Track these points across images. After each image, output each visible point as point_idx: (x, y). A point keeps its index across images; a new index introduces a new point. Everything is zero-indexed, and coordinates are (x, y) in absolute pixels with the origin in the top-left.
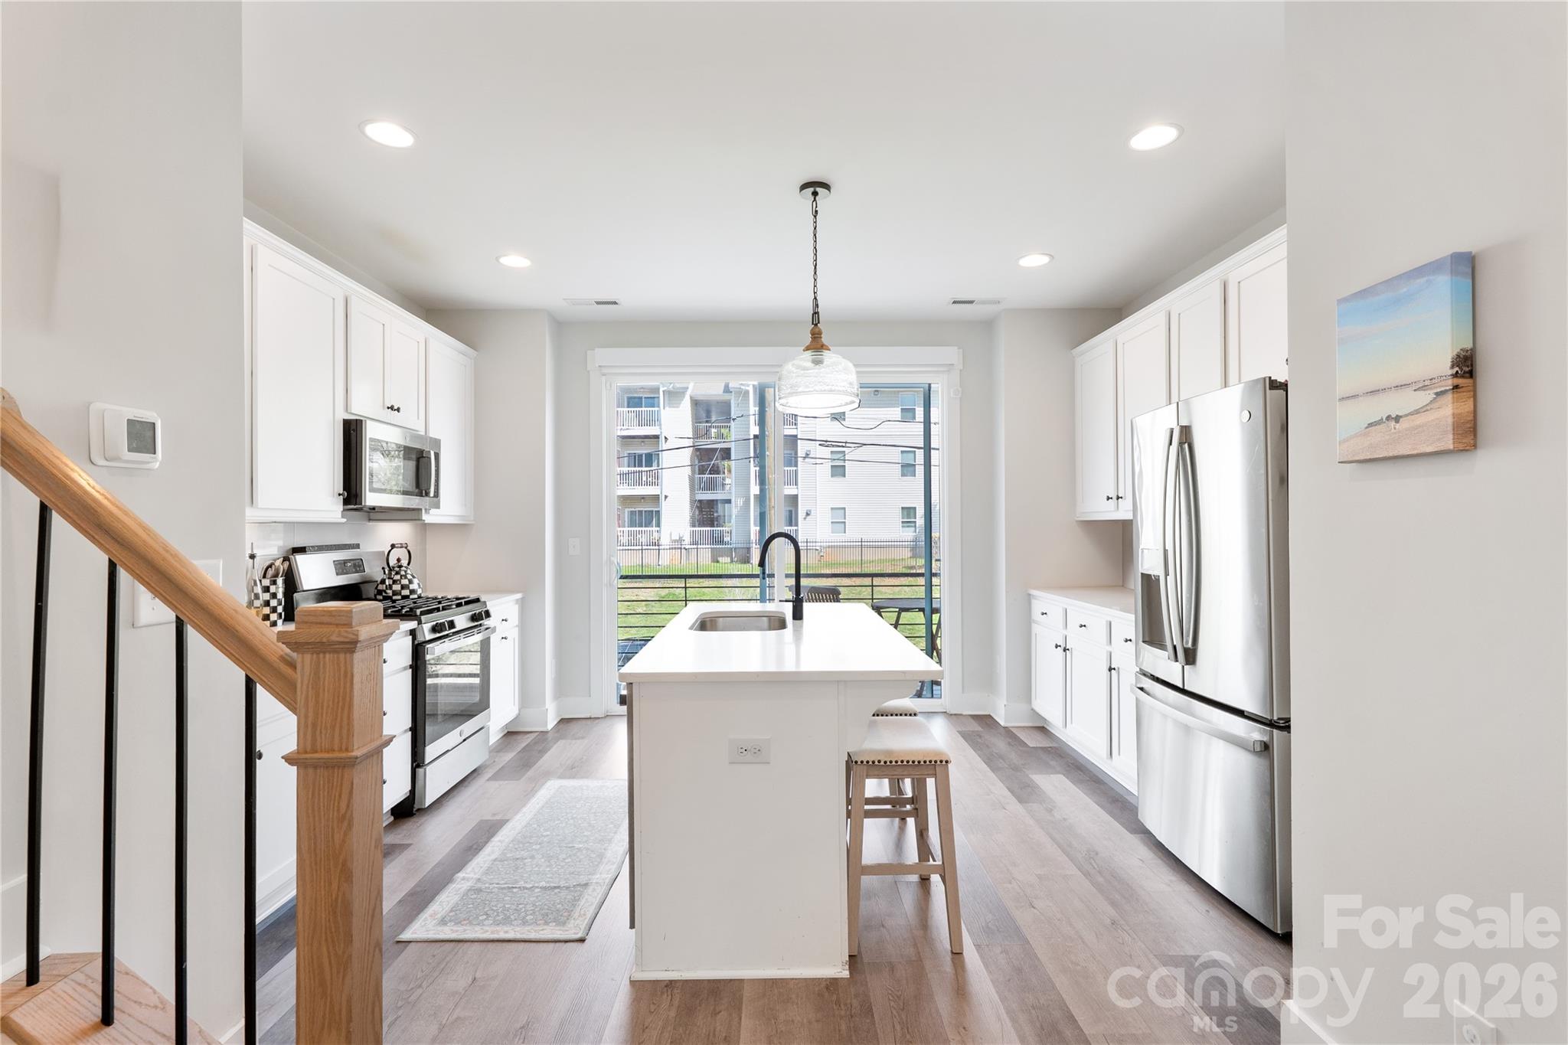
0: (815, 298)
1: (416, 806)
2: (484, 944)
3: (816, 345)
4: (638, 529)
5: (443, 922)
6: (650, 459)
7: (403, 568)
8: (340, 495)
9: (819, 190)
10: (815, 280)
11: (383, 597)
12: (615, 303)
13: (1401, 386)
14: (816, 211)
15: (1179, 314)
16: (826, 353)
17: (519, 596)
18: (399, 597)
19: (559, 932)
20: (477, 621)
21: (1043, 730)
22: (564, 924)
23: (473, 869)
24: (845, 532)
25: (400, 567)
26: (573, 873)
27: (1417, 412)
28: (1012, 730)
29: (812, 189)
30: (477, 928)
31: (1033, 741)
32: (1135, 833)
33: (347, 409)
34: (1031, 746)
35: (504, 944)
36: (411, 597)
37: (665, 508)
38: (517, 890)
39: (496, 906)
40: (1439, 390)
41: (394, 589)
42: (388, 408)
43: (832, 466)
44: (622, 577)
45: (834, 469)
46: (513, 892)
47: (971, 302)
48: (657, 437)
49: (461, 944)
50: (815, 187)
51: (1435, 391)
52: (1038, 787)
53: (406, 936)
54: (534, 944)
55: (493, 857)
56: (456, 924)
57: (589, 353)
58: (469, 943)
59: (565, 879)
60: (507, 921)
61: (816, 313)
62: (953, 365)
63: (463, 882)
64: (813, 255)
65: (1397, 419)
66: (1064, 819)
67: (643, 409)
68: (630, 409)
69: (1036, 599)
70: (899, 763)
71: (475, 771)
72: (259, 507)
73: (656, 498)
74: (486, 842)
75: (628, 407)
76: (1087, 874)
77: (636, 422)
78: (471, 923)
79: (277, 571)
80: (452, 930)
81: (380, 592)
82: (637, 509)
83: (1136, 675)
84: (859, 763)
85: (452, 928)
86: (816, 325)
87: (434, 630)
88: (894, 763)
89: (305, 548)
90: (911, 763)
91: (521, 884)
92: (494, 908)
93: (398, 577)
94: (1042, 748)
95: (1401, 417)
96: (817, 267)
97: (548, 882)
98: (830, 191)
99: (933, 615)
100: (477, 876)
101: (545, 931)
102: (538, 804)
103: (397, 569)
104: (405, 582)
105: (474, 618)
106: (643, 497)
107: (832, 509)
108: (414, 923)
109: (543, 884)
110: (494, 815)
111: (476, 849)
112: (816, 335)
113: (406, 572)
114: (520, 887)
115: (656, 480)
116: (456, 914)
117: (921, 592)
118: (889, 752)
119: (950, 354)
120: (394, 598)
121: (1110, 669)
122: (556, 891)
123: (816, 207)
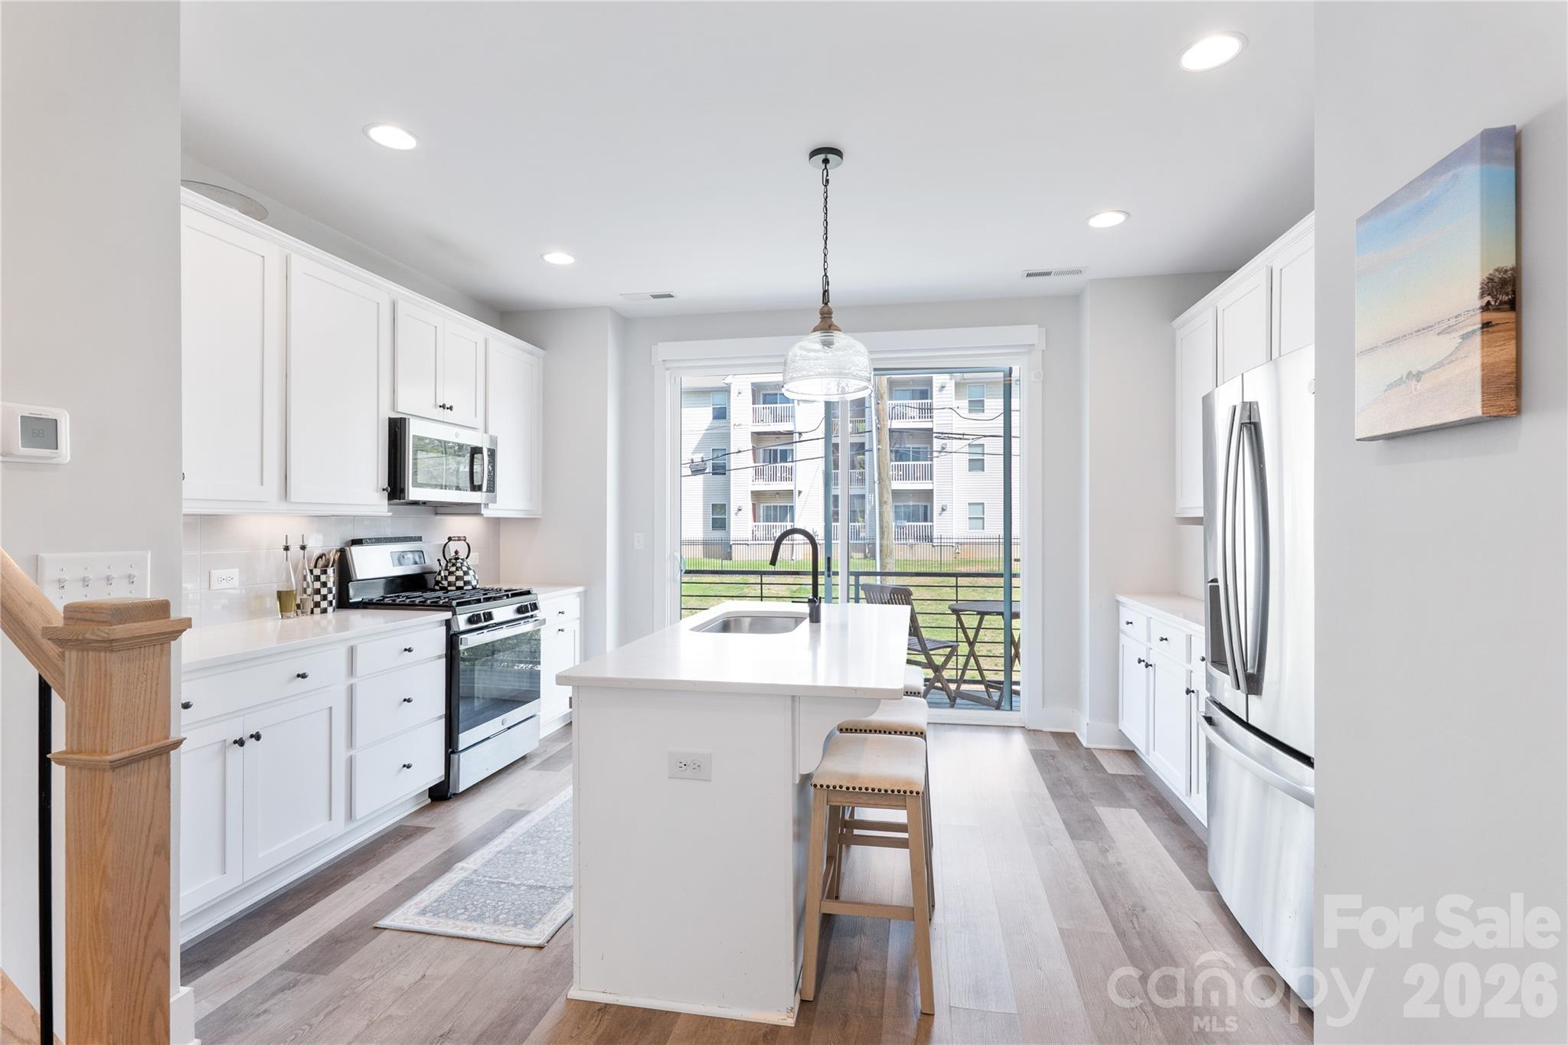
0: (826, 275)
1: (451, 791)
2: (450, 939)
3: (826, 323)
4: (772, 524)
5: (423, 912)
6: (784, 456)
7: (460, 560)
8: (384, 490)
9: (830, 157)
10: (825, 255)
11: (440, 587)
12: (670, 296)
13: (1424, 329)
14: (827, 181)
15: (1281, 270)
16: (836, 334)
17: (580, 589)
18: (454, 588)
19: (522, 936)
20: (523, 613)
21: (1131, 754)
22: (532, 926)
23: (476, 859)
24: (983, 529)
25: (457, 559)
26: (564, 874)
27: (1441, 364)
28: (1093, 751)
29: (822, 157)
30: (451, 922)
31: (1114, 766)
32: (1203, 889)
33: (394, 408)
34: (1110, 771)
35: (467, 942)
36: (465, 588)
37: (798, 503)
38: (505, 885)
39: (478, 901)
40: (1465, 331)
41: (449, 580)
42: (440, 407)
43: (970, 460)
44: (688, 572)
45: (972, 463)
46: (500, 887)
47: (1048, 274)
48: (791, 433)
49: (429, 937)
50: (826, 153)
51: (1462, 333)
52: (1100, 822)
53: (382, 923)
54: (495, 945)
55: (498, 849)
56: (434, 915)
57: (654, 347)
58: (436, 937)
59: (555, 879)
60: (480, 918)
61: (825, 292)
62: (1034, 345)
63: (460, 872)
64: (823, 228)
65: (1418, 376)
66: (1119, 864)
67: (778, 405)
68: (765, 406)
69: (1124, 606)
70: (863, 790)
71: (524, 758)
72: (293, 501)
73: (789, 494)
74: (500, 833)
75: (764, 403)
76: (1121, 934)
77: (771, 417)
78: (447, 916)
79: (328, 561)
80: (427, 921)
81: (437, 583)
82: (772, 504)
83: (1206, 702)
84: (818, 787)
85: (428, 919)
86: (826, 304)
87: (470, 621)
88: (857, 790)
89: (362, 539)
90: (876, 791)
91: (512, 879)
92: (476, 903)
93: (454, 569)
94: (1123, 776)
95: (1422, 373)
96: (828, 242)
97: (537, 881)
98: (842, 158)
99: (1013, 621)
100: (475, 867)
101: (510, 933)
102: (565, 797)
103: (454, 561)
104: (460, 573)
105: (520, 610)
106: (778, 493)
107: (969, 504)
108: (397, 910)
109: (531, 882)
110: (520, 805)
111: (488, 839)
112: (826, 314)
113: (461, 563)
114: (508, 883)
115: (789, 475)
116: (439, 905)
117: (1000, 595)
118: (854, 777)
119: (1030, 333)
120: (449, 588)
121: (1188, 692)
122: (541, 890)
123: (827, 176)
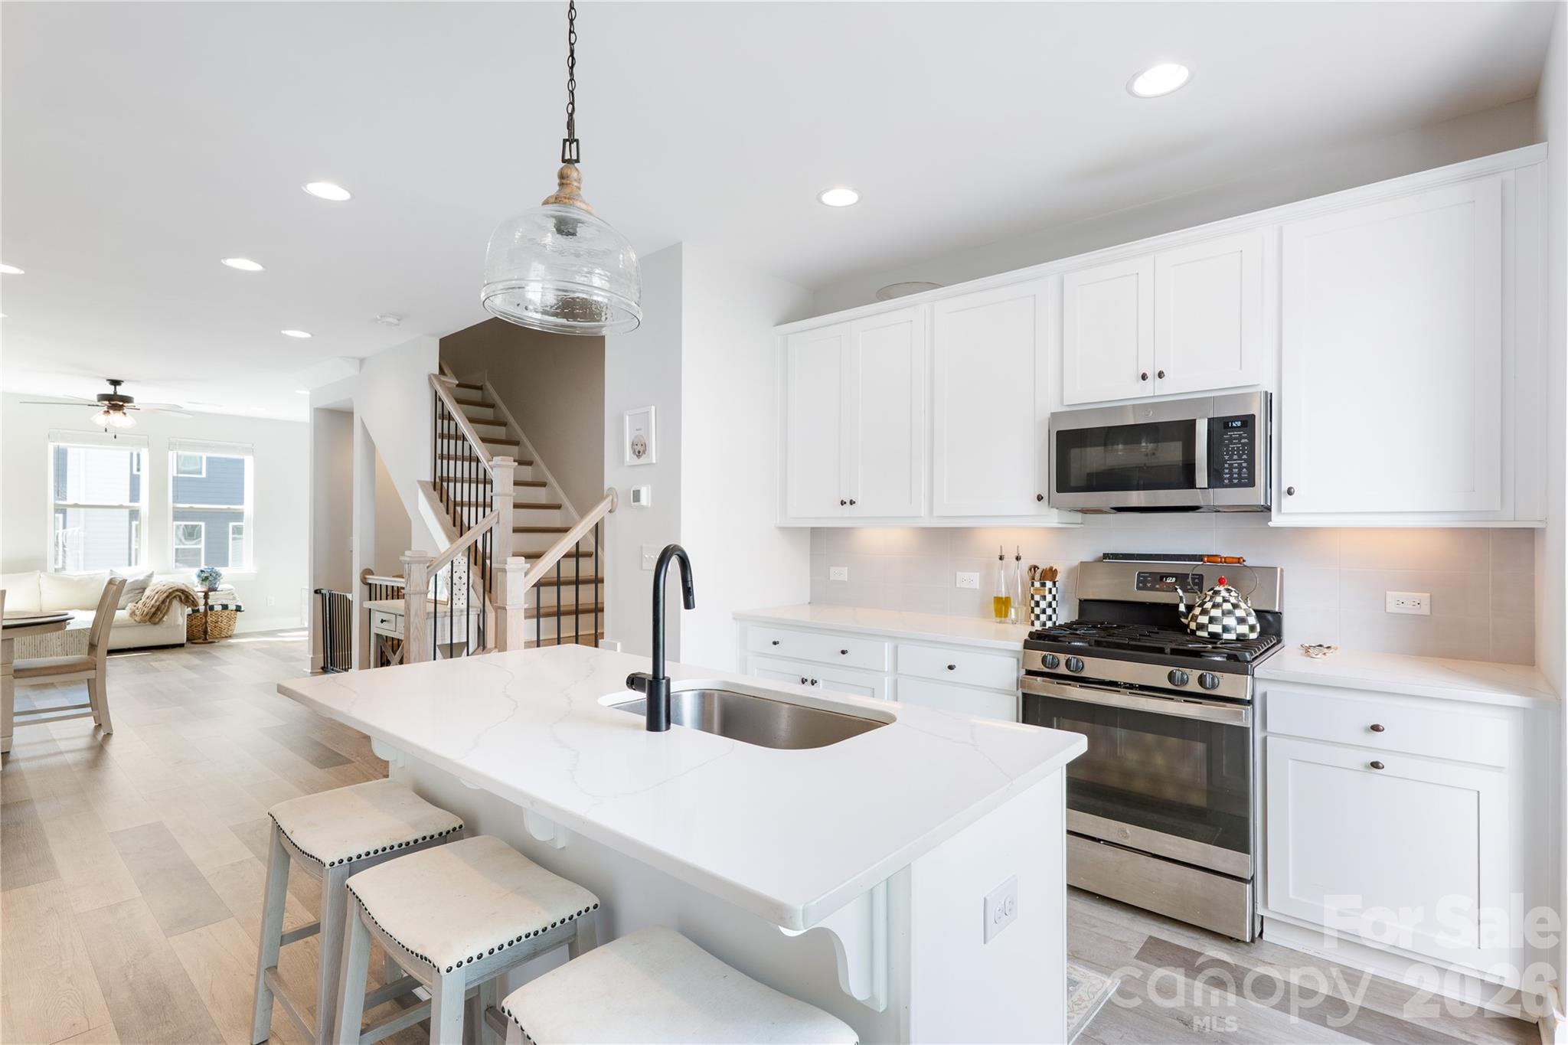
8: (1041, 498)
33: (1062, 401)
42: (1142, 378)
87: (1044, 661)
93: (1209, 605)
103: (1211, 594)
120: (1199, 632)
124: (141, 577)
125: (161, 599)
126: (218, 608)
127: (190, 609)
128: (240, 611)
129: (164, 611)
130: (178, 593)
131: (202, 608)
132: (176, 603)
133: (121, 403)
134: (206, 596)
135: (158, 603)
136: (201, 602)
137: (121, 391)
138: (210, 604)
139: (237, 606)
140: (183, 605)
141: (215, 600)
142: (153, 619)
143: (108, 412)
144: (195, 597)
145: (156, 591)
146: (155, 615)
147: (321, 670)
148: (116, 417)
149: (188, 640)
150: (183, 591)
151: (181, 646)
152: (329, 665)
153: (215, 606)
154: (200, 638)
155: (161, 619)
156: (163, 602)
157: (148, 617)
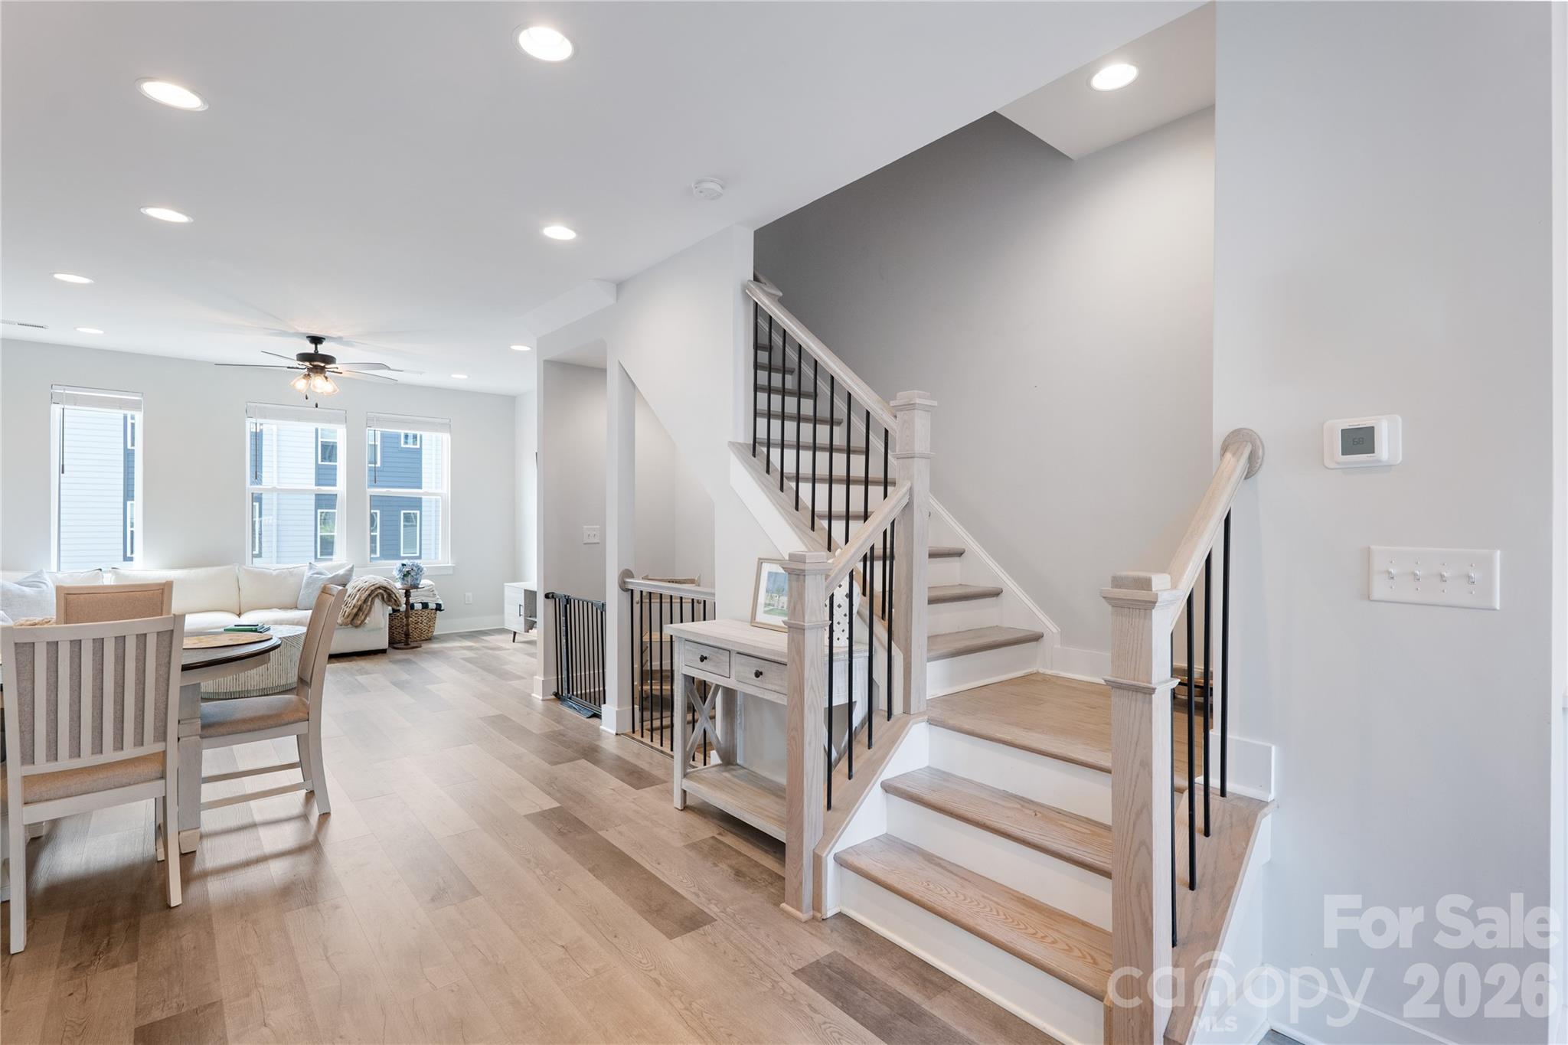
124: (341, 572)
125: (363, 598)
126: (418, 606)
127: (390, 608)
128: (441, 610)
129: (366, 613)
130: (381, 591)
131: (403, 607)
132: (378, 602)
133: (323, 365)
134: (407, 594)
135: (359, 603)
136: (403, 600)
137: (323, 349)
138: (411, 602)
139: (437, 604)
140: (385, 605)
141: (416, 598)
142: (355, 621)
143: (309, 375)
144: (397, 595)
145: (357, 589)
146: (357, 617)
147: (554, 697)
148: (318, 382)
149: (390, 643)
150: (385, 589)
151: (383, 651)
152: (565, 692)
153: (415, 604)
154: (400, 642)
155: (363, 621)
156: (365, 601)
157: (349, 619)
